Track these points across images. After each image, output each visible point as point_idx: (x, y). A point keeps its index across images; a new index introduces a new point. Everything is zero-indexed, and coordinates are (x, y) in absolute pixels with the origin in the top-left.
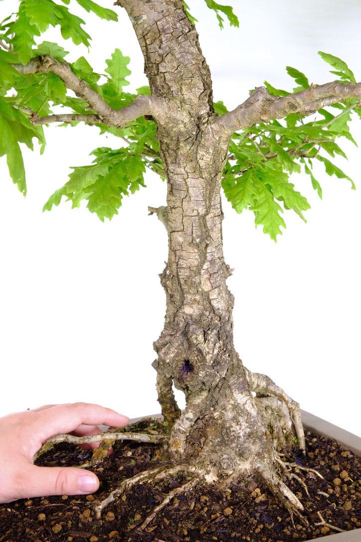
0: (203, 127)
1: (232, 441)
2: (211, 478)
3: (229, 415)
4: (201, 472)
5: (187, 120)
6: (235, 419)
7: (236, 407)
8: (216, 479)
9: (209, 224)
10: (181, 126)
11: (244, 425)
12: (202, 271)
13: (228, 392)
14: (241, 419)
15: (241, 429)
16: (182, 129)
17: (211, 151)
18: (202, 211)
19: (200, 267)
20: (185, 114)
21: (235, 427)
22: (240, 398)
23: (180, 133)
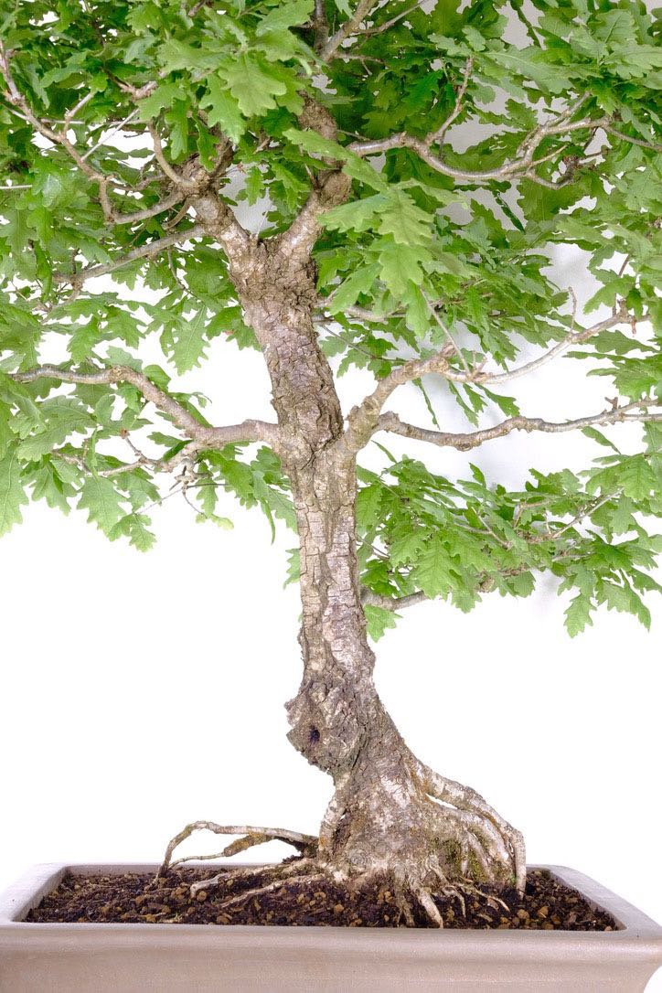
0: (317, 453)
1: (372, 835)
2: (339, 876)
3: (374, 804)
4: (331, 868)
5: (302, 446)
6: (379, 810)
7: (382, 794)
8: (345, 877)
9: (330, 564)
10: (296, 452)
11: (389, 816)
12: (324, 618)
13: (374, 776)
14: (386, 810)
15: (384, 822)
16: (297, 457)
17: (326, 479)
18: (322, 548)
19: (321, 612)
20: (300, 439)
21: (379, 820)
22: (390, 786)
23: (295, 462)
